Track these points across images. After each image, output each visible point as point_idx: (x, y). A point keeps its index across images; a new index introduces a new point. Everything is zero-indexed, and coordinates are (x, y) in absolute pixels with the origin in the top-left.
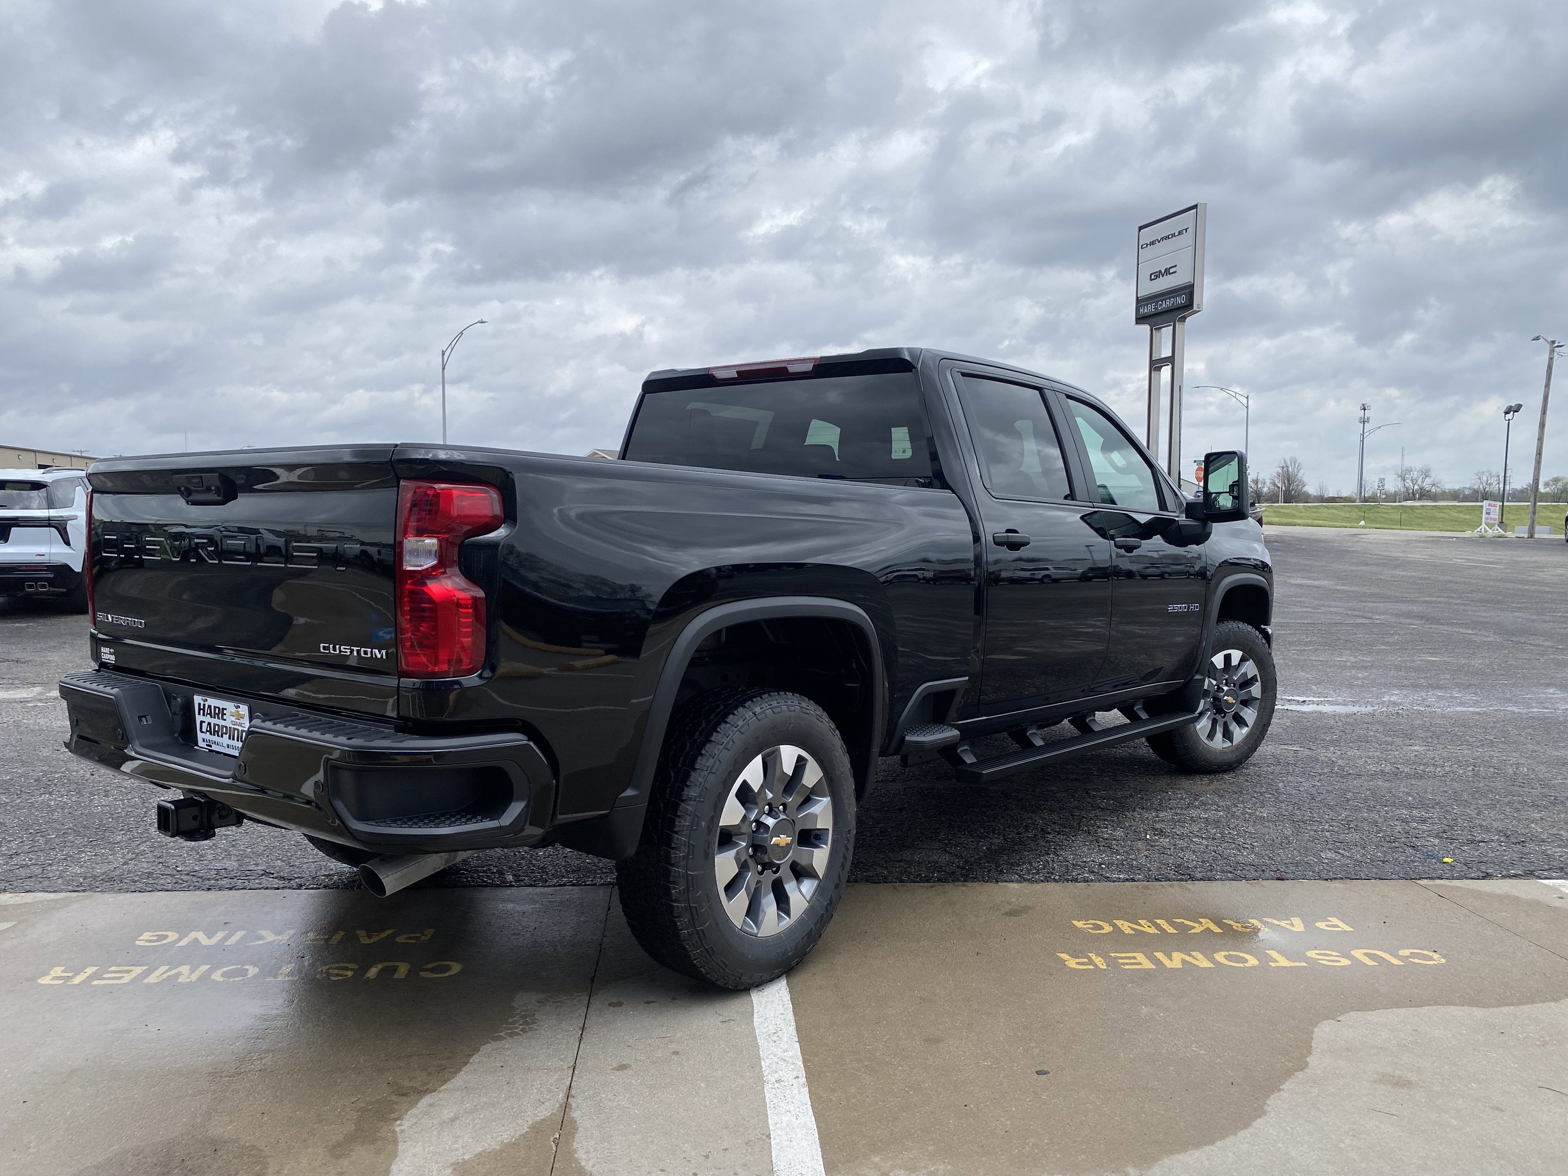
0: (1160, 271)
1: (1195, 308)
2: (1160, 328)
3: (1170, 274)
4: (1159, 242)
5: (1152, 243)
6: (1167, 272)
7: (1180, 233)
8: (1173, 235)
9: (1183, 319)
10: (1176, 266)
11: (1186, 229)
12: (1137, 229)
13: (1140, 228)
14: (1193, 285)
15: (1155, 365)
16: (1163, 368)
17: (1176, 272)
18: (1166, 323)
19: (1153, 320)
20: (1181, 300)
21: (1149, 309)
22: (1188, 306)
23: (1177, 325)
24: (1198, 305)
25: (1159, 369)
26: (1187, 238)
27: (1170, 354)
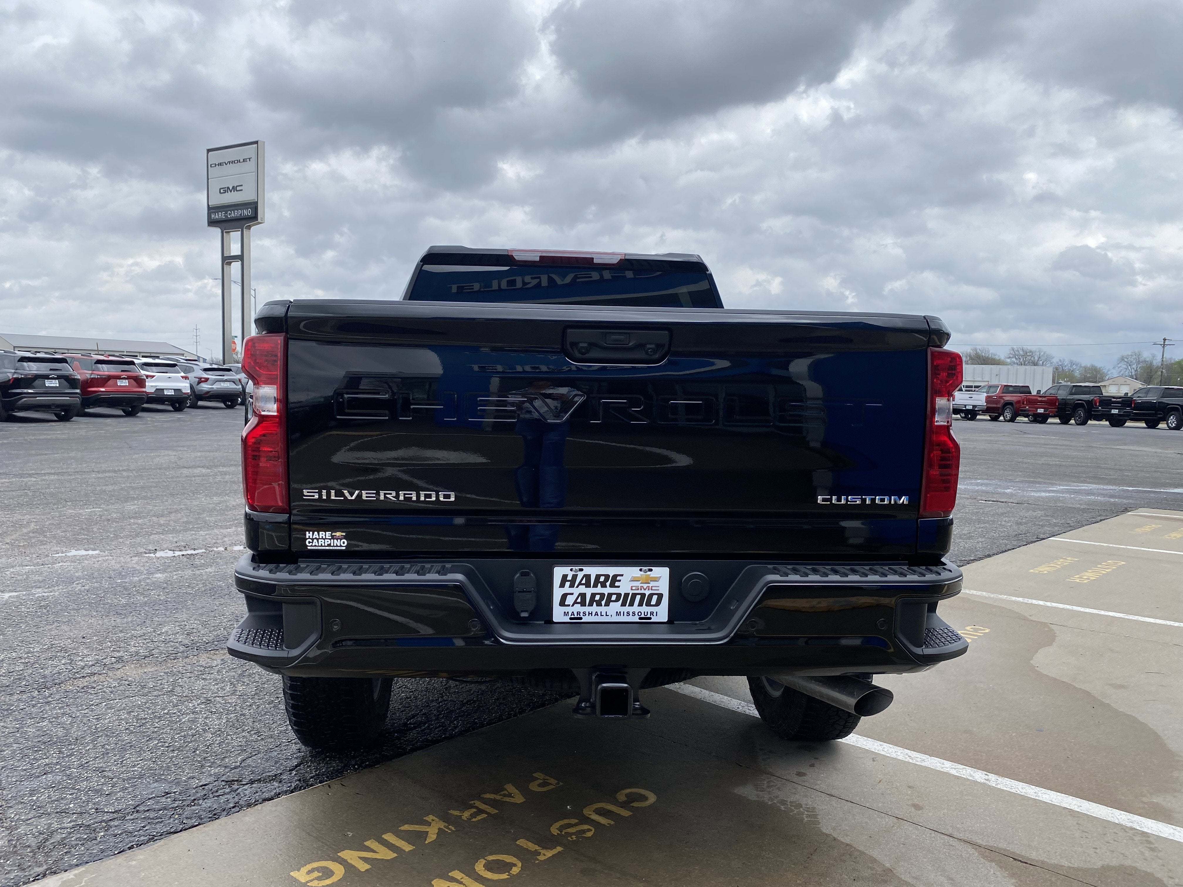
0: (228, 188)
1: (259, 220)
2: (229, 232)
3: (237, 191)
4: (226, 164)
5: (220, 164)
6: (234, 189)
7: (244, 160)
8: (239, 161)
9: (249, 228)
10: (242, 185)
11: (250, 159)
12: (206, 152)
13: (209, 151)
14: (257, 202)
15: (227, 260)
16: (233, 263)
17: (242, 190)
18: (235, 228)
19: (224, 225)
20: (247, 212)
21: (220, 216)
22: (254, 218)
23: (244, 231)
24: (262, 218)
25: (229, 264)
26: (250, 166)
27: (239, 253)
